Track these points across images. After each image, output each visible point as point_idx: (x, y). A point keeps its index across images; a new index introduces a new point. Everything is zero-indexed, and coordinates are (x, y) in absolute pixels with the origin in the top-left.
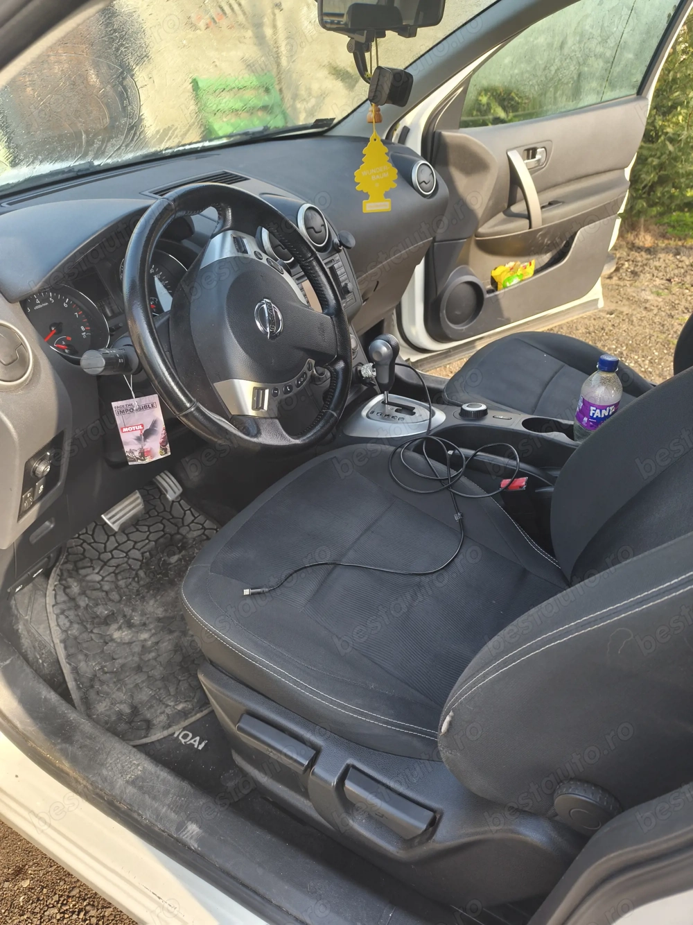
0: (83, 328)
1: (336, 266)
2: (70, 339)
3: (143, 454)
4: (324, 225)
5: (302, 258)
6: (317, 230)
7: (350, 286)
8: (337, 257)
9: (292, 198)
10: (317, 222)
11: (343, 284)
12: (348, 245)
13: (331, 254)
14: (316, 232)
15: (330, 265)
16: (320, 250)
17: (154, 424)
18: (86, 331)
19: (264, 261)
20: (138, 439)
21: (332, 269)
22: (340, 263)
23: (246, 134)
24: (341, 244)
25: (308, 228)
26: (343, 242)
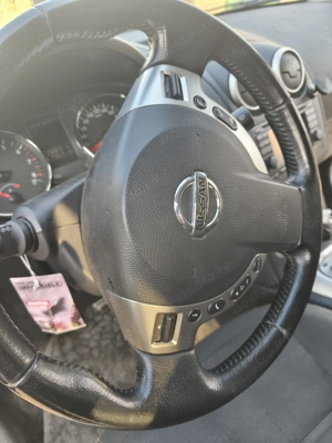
0: (34, 175)
1: (307, 113)
2: (17, 186)
3: (53, 326)
4: (300, 70)
5: (269, 105)
6: (292, 74)
7: (320, 133)
8: (310, 103)
9: (269, 43)
10: (293, 66)
11: (312, 131)
12: (325, 91)
13: (304, 100)
14: (291, 77)
15: (302, 111)
16: (294, 95)
17: (61, 301)
18: (38, 178)
19: (208, 111)
20: (46, 313)
21: (303, 115)
22: (312, 110)
23: (241, 3)
24: (317, 89)
25: (283, 72)
26: (320, 87)
